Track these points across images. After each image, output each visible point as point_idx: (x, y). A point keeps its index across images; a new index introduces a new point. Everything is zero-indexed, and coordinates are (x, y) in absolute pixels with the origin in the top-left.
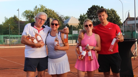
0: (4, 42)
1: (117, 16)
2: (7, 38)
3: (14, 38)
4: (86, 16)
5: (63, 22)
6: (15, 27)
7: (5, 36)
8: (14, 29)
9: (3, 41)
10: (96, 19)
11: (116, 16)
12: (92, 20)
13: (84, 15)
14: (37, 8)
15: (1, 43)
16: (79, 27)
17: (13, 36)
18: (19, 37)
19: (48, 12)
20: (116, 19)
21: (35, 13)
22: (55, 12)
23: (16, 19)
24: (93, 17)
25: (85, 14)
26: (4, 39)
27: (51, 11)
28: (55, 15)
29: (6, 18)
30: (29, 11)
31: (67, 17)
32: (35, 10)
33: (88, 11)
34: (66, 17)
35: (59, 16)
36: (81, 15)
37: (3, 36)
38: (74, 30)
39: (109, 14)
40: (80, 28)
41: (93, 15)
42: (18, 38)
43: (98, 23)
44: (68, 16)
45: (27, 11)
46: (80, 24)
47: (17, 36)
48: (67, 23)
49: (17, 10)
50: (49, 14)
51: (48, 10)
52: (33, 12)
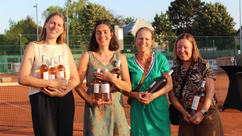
0: (10, 68)
1: (227, 16)
4: (167, 17)
6: (29, 39)
7: (12, 57)
9: (6, 67)
10: (185, 23)
11: (225, 17)
12: (179, 25)
13: (163, 16)
14: (72, 3)
15: (4, 71)
19: (93, 10)
20: (226, 23)
21: (68, 12)
22: (106, 10)
23: (32, 23)
24: (181, 20)
25: (164, 13)
26: (8, 62)
27: (99, 7)
28: (107, 15)
29: (11, 22)
30: (56, 7)
32: (67, 5)
33: (170, 8)
34: (127, 19)
35: (115, 18)
36: (157, 15)
37: (6, 57)
39: (212, 12)
41: (179, 15)
43: (189, 30)
44: (131, 18)
45: (51, 7)
46: (155, 32)
48: (130, 31)
49: (34, 7)
50: (95, 14)
51: (93, 7)
52: (64, 10)
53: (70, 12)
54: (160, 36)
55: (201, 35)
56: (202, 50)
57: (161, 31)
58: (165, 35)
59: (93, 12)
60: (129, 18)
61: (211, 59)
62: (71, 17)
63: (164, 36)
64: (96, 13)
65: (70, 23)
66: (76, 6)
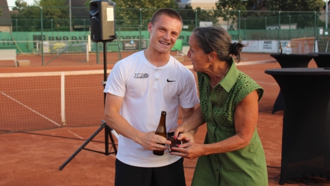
0: (35, 47)
2: (41, 38)
3: (57, 39)
5: (179, 0)
6: (63, 12)
7: (38, 33)
8: (61, 18)
9: (31, 46)
15: (28, 51)
16: (218, 14)
17: (55, 34)
18: (70, 38)
26: (34, 39)
37: (31, 34)
38: (204, 20)
40: (220, 16)
42: (68, 39)
46: (220, 4)
47: (66, 34)
48: (189, 2)
54: (226, 8)
55: (277, 9)
56: (278, 27)
57: (227, 3)
58: (232, 7)
61: (286, 39)
63: (231, 9)
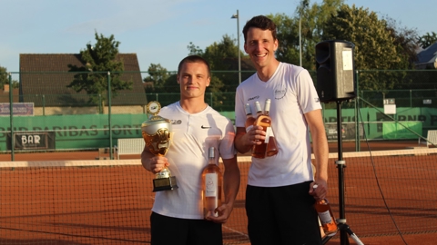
5: (414, 58)
6: (225, 81)
14: (310, 7)
19: (351, 20)
21: (302, 27)
22: (379, 19)
23: (233, 50)
27: (363, 14)
28: (379, 30)
29: (193, 49)
30: (279, 17)
31: (429, 36)
32: (301, 12)
34: (427, 37)
35: (398, 34)
44: (434, 35)
48: (431, 61)
49: (233, 17)
50: (354, 28)
51: (351, 13)
52: (294, 22)
53: (307, 26)
59: (351, 25)
60: (431, 35)
62: (308, 35)
64: (356, 25)
65: (307, 48)
66: (319, 14)
